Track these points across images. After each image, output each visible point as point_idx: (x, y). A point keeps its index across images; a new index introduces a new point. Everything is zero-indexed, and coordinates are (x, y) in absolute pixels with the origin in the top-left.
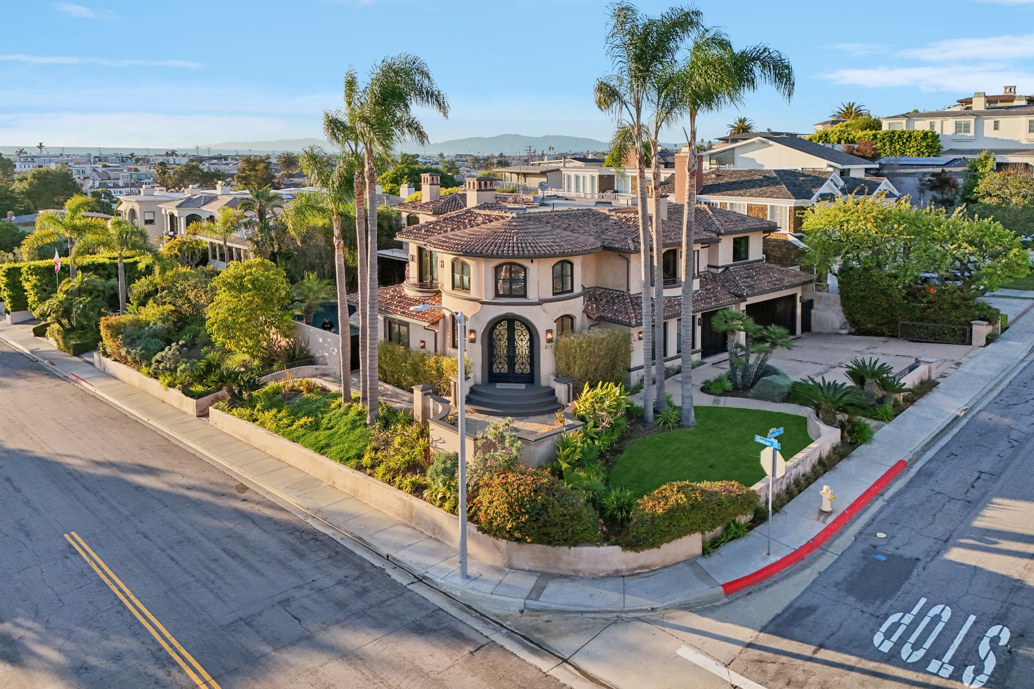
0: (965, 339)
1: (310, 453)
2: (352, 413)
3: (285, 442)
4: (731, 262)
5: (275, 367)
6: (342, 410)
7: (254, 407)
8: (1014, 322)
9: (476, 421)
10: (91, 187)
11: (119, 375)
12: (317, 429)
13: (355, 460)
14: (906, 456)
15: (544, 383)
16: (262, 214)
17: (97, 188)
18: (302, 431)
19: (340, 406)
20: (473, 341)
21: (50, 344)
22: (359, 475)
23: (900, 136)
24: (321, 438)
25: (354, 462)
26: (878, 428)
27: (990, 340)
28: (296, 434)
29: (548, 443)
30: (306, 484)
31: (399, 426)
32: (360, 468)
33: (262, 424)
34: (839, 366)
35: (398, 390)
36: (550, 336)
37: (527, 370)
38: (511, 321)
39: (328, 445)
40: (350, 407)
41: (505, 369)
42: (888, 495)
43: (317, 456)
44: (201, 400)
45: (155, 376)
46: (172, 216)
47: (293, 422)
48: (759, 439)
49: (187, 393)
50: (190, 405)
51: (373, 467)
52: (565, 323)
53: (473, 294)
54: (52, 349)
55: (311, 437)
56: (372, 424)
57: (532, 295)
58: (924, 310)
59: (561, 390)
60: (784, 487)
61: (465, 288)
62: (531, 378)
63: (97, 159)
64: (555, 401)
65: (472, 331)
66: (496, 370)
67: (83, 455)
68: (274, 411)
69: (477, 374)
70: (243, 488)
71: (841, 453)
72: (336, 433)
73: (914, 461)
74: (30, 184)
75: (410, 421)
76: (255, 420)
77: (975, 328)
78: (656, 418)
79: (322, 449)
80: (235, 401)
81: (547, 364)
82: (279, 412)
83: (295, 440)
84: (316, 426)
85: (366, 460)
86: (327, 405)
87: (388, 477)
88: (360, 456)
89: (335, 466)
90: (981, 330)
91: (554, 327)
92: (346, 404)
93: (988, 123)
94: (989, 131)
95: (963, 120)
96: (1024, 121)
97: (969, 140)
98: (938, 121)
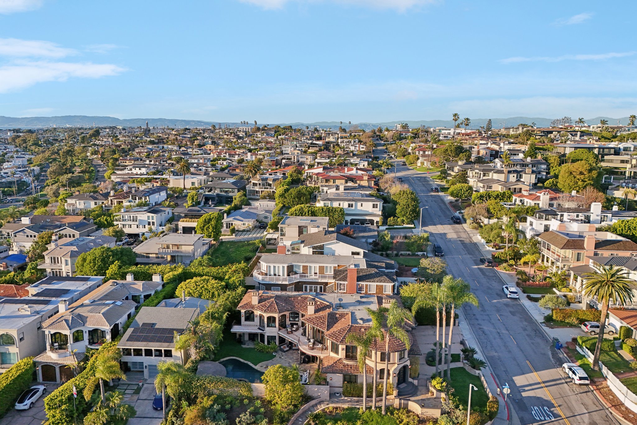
2: (375, 413)
6: (368, 414)
19: (364, 412)
31: (396, 412)
46: (55, 334)
92: (367, 411)
93: (359, 204)
94: (359, 207)
95: (351, 203)
96: (371, 204)
97: (353, 210)
98: (341, 203)
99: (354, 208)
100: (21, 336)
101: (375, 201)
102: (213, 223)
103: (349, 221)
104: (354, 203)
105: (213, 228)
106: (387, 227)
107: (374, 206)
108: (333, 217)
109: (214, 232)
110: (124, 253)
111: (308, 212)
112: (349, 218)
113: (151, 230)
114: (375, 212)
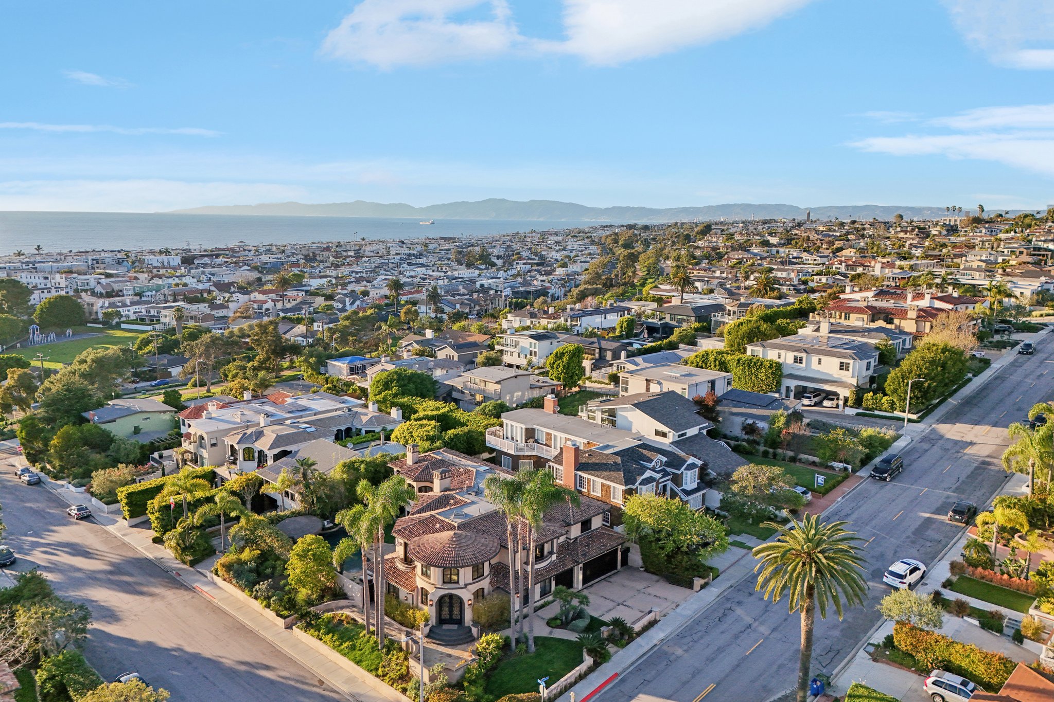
0: (691, 586)
1: (352, 664)
2: (372, 642)
3: (338, 655)
4: (580, 534)
5: (325, 600)
6: (366, 639)
7: (319, 632)
8: (721, 573)
9: (431, 649)
10: (102, 307)
11: (226, 589)
12: (354, 650)
13: (373, 670)
14: (618, 670)
15: (466, 625)
16: (305, 475)
17: (108, 308)
18: (347, 650)
19: (365, 636)
20: (431, 605)
21: (167, 553)
22: (377, 680)
23: (755, 364)
24: (357, 656)
25: (374, 672)
26: (616, 652)
27: (702, 587)
28: (344, 652)
29: (462, 670)
30: (351, 680)
31: (395, 652)
32: (377, 676)
33: (325, 642)
34: (622, 604)
35: (393, 622)
36: (470, 602)
37: (459, 617)
38: (451, 596)
39: (361, 661)
40: (370, 637)
41: (448, 617)
42: (603, 691)
43: (355, 666)
44: (288, 619)
45: (256, 598)
46: (232, 446)
47: (341, 644)
48: (539, 681)
49: (279, 615)
50: (281, 622)
51: (384, 676)
52: (479, 594)
53: (432, 581)
54: (170, 557)
55: (352, 655)
56: (382, 649)
57: (462, 583)
58: (674, 568)
59: (474, 631)
60: (559, 690)
61: (428, 576)
62: (460, 622)
63: (95, 262)
64: (472, 635)
65: (431, 600)
66: (443, 617)
67: (232, 657)
68: (331, 635)
69: (433, 621)
70: (321, 682)
71: (591, 670)
72: (364, 653)
73: (622, 673)
74: (90, 367)
75: (401, 649)
76: (321, 639)
77: (695, 582)
78: (516, 648)
79: (358, 663)
80: (308, 626)
81: (468, 616)
82: (333, 636)
83: (345, 655)
84: (353, 648)
85: (380, 672)
86: (358, 634)
87: (390, 683)
88: (377, 669)
89: (366, 673)
90: (698, 582)
91: (472, 597)
92: (368, 636)
93: (815, 359)
94: (814, 365)
95: (799, 355)
96: (836, 361)
97: (801, 369)
98: (783, 353)
99: (803, 365)
100: (214, 441)
101: (845, 357)
102: (565, 359)
103: (793, 388)
104: (804, 355)
105: (564, 366)
106: (860, 411)
107: (842, 366)
108: (756, 376)
109: (565, 373)
110: (414, 379)
111: (715, 361)
112: (793, 384)
113: (530, 363)
114: (844, 379)
